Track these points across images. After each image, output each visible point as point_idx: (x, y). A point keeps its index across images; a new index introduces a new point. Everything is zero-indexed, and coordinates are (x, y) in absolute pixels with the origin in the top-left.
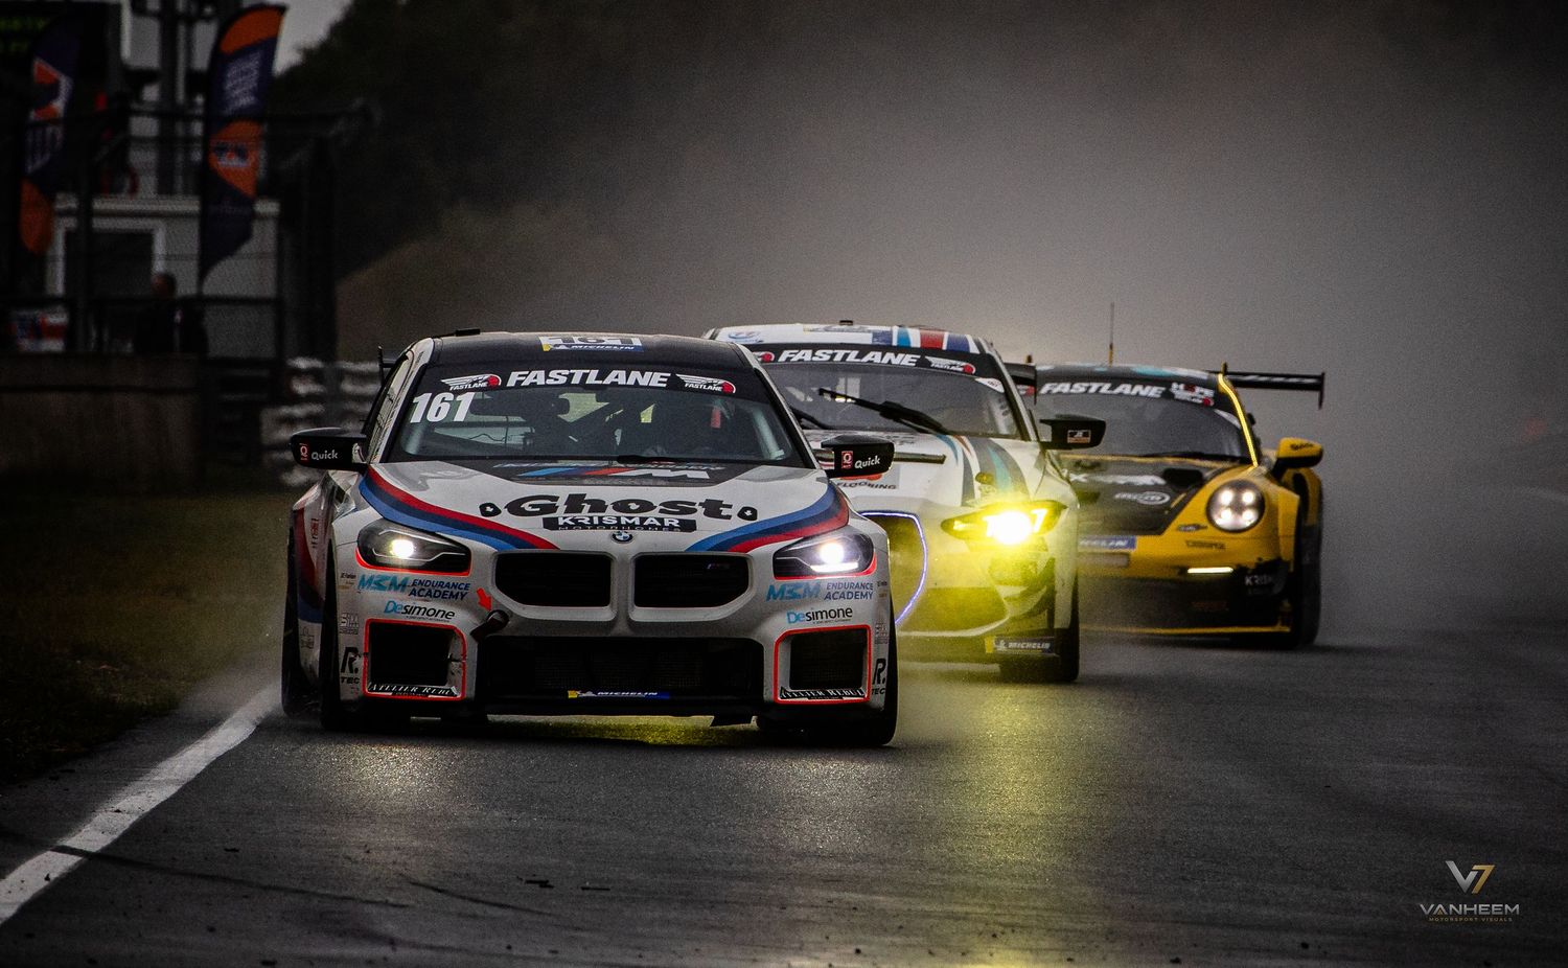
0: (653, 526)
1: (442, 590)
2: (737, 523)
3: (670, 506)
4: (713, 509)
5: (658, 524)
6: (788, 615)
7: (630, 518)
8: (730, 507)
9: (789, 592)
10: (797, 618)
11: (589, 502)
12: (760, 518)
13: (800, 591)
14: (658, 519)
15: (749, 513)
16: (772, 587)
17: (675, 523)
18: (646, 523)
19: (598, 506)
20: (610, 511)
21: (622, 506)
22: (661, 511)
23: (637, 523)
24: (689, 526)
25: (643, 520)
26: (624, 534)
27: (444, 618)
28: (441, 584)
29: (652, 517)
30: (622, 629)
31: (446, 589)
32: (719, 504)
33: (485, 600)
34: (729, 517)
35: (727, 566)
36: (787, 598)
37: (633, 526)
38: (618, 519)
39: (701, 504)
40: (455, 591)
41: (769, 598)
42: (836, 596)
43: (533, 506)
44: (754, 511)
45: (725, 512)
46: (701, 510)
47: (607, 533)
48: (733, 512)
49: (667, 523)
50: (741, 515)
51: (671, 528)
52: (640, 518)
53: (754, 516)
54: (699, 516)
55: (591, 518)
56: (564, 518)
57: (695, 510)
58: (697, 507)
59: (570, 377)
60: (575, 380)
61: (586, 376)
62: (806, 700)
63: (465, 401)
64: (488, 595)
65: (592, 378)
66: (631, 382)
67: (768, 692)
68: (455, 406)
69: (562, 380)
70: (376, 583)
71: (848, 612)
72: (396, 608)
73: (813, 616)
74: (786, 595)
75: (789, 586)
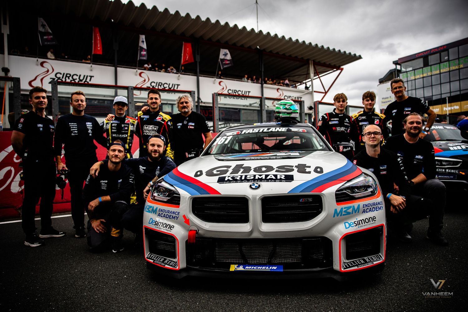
0: (271, 179)
1: (169, 214)
2: (314, 175)
3: (281, 168)
4: (302, 169)
5: (274, 178)
6: (345, 223)
7: (260, 175)
8: (310, 167)
9: (344, 212)
10: (350, 225)
11: (243, 168)
12: (325, 172)
13: (350, 210)
14: (274, 175)
15: (318, 170)
16: (336, 210)
17: (283, 177)
18: (268, 178)
19: (248, 169)
20: (252, 173)
21: (258, 169)
22: (277, 171)
23: (264, 178)
24: (289, 178)
25: (267, 176)
26: (256, 185)
27: (169, 229)
28: (168, 212)
29: (271, 174)
30: (256, 235)
31: (171, 214)
32: (304, 166)
33: (187, 221)
34: (309, 172)
35: (310, 200)
36: (344, 215)
37: (261, 180)
38: (255, 176)
39: (296, 166)
40: (174, 215)
41: (334, 216)
42: (368, 210)
43: (217, 171)
44: (321, 169)
45: (308, 170)
46: (296, 169)
47: (247, 184)
48: (312, 169)
49: (279, 177)
50: (316, 171)
51: (281, 180)
52: (265, 175)
53: (322, 171)
54: (295, 173)
55: (241, 176)
56: (229, 177)
57: (293, 170)
58: (294, 168)
59: (259, 130)
60: (261, 131)
61: (264, 130)
62: (356, 268)
63: (229, 138)
64: (187, 218)
65: (266, 130)
66: (276, 130)
67: (336, 267)
68: (226, 139)
69: (257, 131)
70: (148, 209)
71: (374, 219)
72: (152, 222)
73: (358, 224)
74: (343, 213)
75: (345, 208)
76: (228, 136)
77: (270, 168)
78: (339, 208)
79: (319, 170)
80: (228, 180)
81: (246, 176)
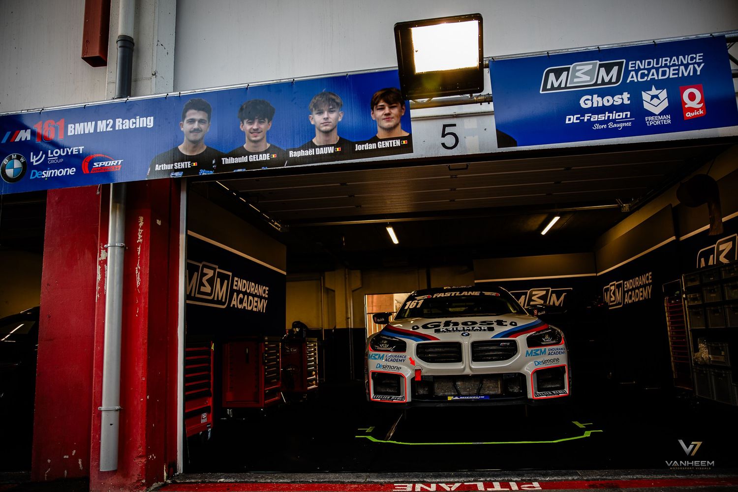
0: (477, 330)
1: (396, 359)
2: (510, 327)
3: (484, 323)
4: (500, 323)
5: (479, 329)
6: (534, 362)
7: (468, 327)
8: (506, 322)
10: (539, 364)
11: (452, 323)
12: (518, 325)
13: (539, 352)
14: (479, 327)
16: (527, 352)
17: (486, 328)
18: (474, 329)
19: (456, 324)
20: (461, 326)
21: (465, 324)
22: (480, 324)
23: (471, 329)
24: (491, 329)
26: (466, 334)
27: (397, 370)
28: (395, 357)
29: (476, 327)
30: (468, 372)
31: (398, 358)
32: (502, 321)
33: (413, 362)
34: (506, 325)
35: (508, 344)
36: (534, 355)
37: (469, 330)
38: (463, 328)
39: (495, 321)
40: (401, 359)
41: (526, 357)
42: (553, 354)
43: (432, 325)
46: (495, 323)
47: (460, 333)
48: (508, 323)
49: (483, 328)
50: (511, 324)
51: (485, 330)
52: (472, 327)
53: (516, 324)
54: (495, 325)
55: (453, 328)
56: (443, 329)
57: (493, 324)
58: (493, 322)
59: (451, 294)
60: (453, 295)
61: (456, 294)
62: (545, 396)
63: (421, 302)
64: (413, 360)
65: (458, 294)
66: (469, 294)
67: (530, 395)
68: (418, 303)
69: (449, 295)
70: (374, 357)
71: (557, 360)
72: (380, 366)
73: (545, 362)
74: (533, 354)
75: (534, 350)
76: (418, 300)
77: (474, 323)
78: (530, 350)
79: (513, 324)
80: (443, 331)
81: (457, 328)
